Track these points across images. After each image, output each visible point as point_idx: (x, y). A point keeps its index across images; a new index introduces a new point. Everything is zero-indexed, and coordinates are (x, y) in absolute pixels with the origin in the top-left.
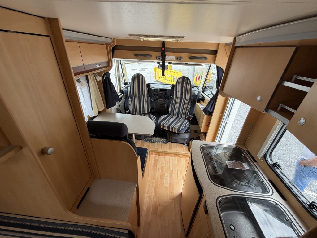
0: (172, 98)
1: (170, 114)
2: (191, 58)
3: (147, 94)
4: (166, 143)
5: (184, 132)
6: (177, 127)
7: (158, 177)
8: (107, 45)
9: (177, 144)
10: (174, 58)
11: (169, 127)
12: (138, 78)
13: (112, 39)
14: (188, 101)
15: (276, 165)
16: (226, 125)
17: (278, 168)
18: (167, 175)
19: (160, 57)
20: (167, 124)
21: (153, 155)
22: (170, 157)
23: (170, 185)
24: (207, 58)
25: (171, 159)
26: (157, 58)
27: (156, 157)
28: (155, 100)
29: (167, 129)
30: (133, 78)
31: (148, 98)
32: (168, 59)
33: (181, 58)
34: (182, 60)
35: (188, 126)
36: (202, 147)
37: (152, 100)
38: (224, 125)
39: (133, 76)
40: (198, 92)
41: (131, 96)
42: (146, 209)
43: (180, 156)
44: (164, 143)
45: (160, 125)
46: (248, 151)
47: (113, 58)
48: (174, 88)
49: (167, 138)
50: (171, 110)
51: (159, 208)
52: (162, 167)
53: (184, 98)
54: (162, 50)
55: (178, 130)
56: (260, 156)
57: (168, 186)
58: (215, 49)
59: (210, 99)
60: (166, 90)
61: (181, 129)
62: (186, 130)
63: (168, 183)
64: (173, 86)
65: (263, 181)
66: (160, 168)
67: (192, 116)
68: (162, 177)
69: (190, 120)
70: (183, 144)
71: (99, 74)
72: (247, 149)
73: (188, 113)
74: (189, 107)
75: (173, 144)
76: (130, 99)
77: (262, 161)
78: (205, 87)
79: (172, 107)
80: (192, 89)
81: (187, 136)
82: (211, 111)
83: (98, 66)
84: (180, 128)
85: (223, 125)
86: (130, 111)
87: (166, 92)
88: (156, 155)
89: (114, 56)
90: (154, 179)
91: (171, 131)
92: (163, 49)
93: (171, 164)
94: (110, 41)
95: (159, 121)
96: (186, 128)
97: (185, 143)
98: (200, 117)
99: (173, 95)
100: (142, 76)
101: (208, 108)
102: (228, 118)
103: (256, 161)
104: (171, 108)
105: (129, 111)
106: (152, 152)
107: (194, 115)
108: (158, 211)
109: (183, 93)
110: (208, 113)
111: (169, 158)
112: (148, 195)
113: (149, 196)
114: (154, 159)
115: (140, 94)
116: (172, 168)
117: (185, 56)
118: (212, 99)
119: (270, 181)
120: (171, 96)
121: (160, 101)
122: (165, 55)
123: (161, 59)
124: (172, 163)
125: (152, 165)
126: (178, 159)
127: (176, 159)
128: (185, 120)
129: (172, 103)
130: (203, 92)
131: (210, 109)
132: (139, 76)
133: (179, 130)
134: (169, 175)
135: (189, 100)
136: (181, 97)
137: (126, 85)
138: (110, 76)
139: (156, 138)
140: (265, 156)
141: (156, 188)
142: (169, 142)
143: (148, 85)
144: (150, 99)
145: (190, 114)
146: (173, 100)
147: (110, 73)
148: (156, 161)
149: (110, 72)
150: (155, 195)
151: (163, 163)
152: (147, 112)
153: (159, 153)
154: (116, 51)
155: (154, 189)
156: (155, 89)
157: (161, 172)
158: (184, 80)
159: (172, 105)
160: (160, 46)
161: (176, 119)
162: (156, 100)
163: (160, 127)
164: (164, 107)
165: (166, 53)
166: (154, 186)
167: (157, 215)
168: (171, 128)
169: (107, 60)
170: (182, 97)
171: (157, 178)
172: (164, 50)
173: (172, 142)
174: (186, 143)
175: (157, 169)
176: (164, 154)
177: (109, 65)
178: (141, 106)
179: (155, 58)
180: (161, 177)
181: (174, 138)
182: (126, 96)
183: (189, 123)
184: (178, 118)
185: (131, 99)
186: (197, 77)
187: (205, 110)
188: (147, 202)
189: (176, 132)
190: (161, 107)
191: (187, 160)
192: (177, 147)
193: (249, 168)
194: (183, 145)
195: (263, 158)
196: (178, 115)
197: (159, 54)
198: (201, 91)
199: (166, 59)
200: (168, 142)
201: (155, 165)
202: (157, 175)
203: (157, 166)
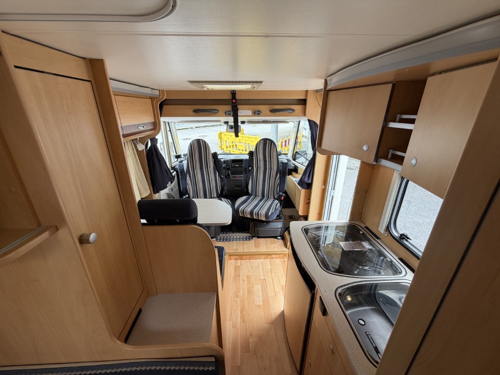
0: (251, 171)
1: (251, 195)
2: (273, 111)
3: (214, 168)
4: (249, 240)
5: (275, 218)
6: (263, 212)
7: (243, 293)
8: (152, 98)
9: (266, 239)
10: (250, 113)
11: (251, 213)
12: (199, 147)
13: (159, 90)
14: (275, 174)
15: (403, 237)
16: (332, 199)
17: (407, 241)
18: (257, 288)
19: (230, 111)
20: (249, 209)
21: (232, 261)
22: (258, 260)
23: (263, 301)
24: (294, 110)
25: (260, 262)
26: (227, 114)
27: (236, 263)
28: (226, 177)
29: (249, 216)
30: (191, 146)
31: (216, 173)
32: (241, 114)
33: (259, 111)
34: (261, 114)
35: (280, 209)
36: (305, 229)
37: (222, 176)
38: (330, 200)
39: (191, 144)
40: (287, 159)
41: (190, 173)
42: (231, 345)
43: (273, 256)
44: (246, 240)
45: (239, 212)
46: (366, 227)
47: (161, 116)
48: (253, 156)
49: (250, 232)
50: (252, 188)
51: (251, 340)
52: (248, 277)
53: (269, 169)
54: (232, 103)
55: (266, 215)
56: (382, 229)
57: (262, 304)
58: (303, 97)
59: (305, 167)
60: (241, 161)
61: (270, 214)
62: (278, 216)
63: (261, 299)
64: (251, 154)
65: (391, 261)
66: (245, 279)
67: (284, 195)
68: (250, 291)
69: (282, 200)
70: (276, 237)
71: (142, 140)
72: (365, 224)
73: (277, 190)
74: (278, 181)
75: (260, 239)
76: (188, 178)
77: (386, 235)
78: (296, 152)
79: (252, 183)
80: (279, 157)
81: (279, 225)
82: (310, 181)
83: (141, 128)
84: (269, 212)
85: (328, 199)
86: (189, 195)
87: (242, 164)
88: (236, 259)
89: (162, 114)
90: (237, 296)
91: (256, 219)
92: (234, 101)
93: (261, 270)
94: (157, 93)
95: (236, 206)
96: (278, 213)
97: (278, 236)
98: (295, 195)
99: (253, 166)
100: (205, 142)
101: (304, 178)
102: (334, 189)
103: (378, 238)
104: (252, 186)
105: (187, 196)
106: (229, 256)
107: (285, 192)
108: (251, 345)
109: (266, 161)
110: (305, 186)
111: (256, 262)
112: (231, 322)
113: (233, 325)
114: (234, 267)
115: (203, 169)
116: (264, 275)
117: (264, 108)
118: (307, 167)
119: (401, 259)
120: (250, 168)
121: (233, 177)
122: (238, 110)
123: (232, 114)
124: (263, 269)
125: (233, 276)
126: (270, 262)
127: (268, 262)
128: (274, 201)
129: (252, 178)
130: (294, 160)
131: (308, 180)
132: (200, 143)
133: (268, 214)
134: (259, 287)
135: (277, 171)
136: (264, 168)
137: (179, 159)
138: (157, 143)
139: (233, 233)
140: (388, 228)
141: (242, 311)
142: (255, 237)
143: (215, 155)
144: (219, 175)
145: (280, 191)
146: (253, 173)
147: (157, 140)
148: (237, 268)
149: (156, 138)
150: (243, 321)
151: (249, 271)
152: (215, 196)
153: (241, 256)
154: (165, 107)
155: (239, 313)
156: (224, 161)
157: (248, 285)
158: (266, 143)
159: (252, 181)
160: (229, 97)
161: (261, 200)
162: (228, 176)
163: (239, 214)
164: (240, 186)
165: (239, 106)
166: (240, 307)
167: (249, 352)
168: (256, 215)
169: (153, 120)
170: (266, 168)
171: (241, 294)
172: (236, 102)
173: (258, 237)
174: (280, 236)
175: (241, 281)
176: (248, 256)
177: (156, 126)
178: (205, 187)
179: (224, 114)
180: (248, 291)
181: (261, 229)
182: (181, 174)
183: (281, 205)
184: (263, 199)
185: (190, 177)
186: (282, 142)
187: (301, 183)
188: (231, 334)
189: (264, 219)
190: (236, 187)
191: (284, 261)
192: (268, 243)
193: (371, 248)
194: (276, 240)
195: (386, 231)
196: (262, 194)
197: (229, 108)
198: (291, 159)
199: (239, 114)
200: (252, 238)
201: (237, 276)
202: (241, 289)
203: (241, 276)
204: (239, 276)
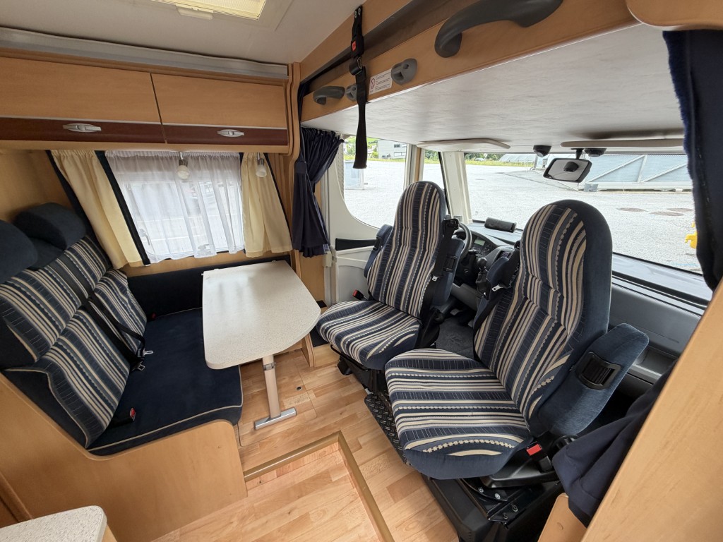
7: (253, 530)
10: (389, 77)
13: (287, 64)
27: (339, 468)
30: (405, 194)
32: (374, 90)
37: (435, 278)
41: (392, 247)
50: (489, 348)
52: (304, 519)
66: (295, 515)
73: (530, 404)
74: (548, 378)
76: (380, 253)
88: (345, 463)
90: (243, 519)
99: (513, 288)
114: (325, 469)
120: (497, 288)
132: (422, 190)
136: (541, 309)
143: (449, 226)
148: (321, 480)
151: (325, 511)
157: (279, 530)
158: (556, 220)
171: (249, 527)
175: (287, 509)
196: (507, 385)
199: (370, 91)
201: (301, 490)
202: (264, 520)
203: (301, 499)
204: (299, 497)
